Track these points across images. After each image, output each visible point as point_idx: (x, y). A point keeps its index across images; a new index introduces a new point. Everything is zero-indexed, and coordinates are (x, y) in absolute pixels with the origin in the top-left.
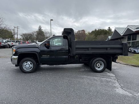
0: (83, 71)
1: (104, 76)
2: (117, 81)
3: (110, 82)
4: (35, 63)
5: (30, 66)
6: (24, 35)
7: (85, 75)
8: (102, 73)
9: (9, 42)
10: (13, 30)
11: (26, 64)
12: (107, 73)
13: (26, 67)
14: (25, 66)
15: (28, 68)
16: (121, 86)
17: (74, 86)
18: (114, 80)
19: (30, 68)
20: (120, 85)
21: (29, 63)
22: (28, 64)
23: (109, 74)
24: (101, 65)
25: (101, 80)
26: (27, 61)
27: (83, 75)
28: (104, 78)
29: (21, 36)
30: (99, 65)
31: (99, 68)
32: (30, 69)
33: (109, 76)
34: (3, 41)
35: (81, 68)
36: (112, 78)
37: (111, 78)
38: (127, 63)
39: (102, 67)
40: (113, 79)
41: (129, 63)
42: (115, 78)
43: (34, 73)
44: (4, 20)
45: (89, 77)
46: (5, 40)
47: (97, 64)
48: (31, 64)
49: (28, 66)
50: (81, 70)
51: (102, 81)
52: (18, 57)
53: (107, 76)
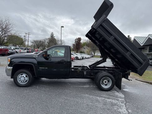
0: (87, 88)
1: (111, 96)
2: (125, 104)
3: (115, 104)
4: (31, 76)
5: (25, 79)
6: (35, 42)
7: (87, 93)
8: (109, 92)
9: (17, 49)
10: (25, 36)
11: (21, 77)
12: (116, 92)
13: (20, 80)
14: (20, 78)
15: (23, 82)
16: (128, 112)
17: (68, 108)
18: (122, 103)
19: (25, 81)
20: (127, 110)
21: (24, 75)
22: (23, 77)
23: (117, 93)
24: (109, 81)
25: (105, 102)
26: (22, 73)
27: (85, 94)
28: (110, 99)
29: (32, 42)
30: (105, 82)
31: (106, 85)
32: (24, 83)
33: (117, 97)
34: (11, 48)
35: (86, 84)
36: (120, 99)
37: (118, 100)
38: (144, 80)
39: (110, 85)
40: (121, 101)
41: (147, 79)
42: (123, 100)
43: (29, 88)
44: (14, 26)
45: (91, 96)
46: (13, 47)
47: (103, 80)
48: (26, 76)
49: (22, 79)
50: (85, 86)
51: (105, 104)
52: (13, 68)
53: (114, 97)
